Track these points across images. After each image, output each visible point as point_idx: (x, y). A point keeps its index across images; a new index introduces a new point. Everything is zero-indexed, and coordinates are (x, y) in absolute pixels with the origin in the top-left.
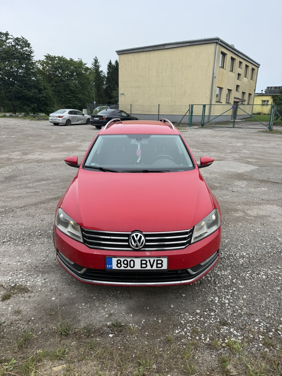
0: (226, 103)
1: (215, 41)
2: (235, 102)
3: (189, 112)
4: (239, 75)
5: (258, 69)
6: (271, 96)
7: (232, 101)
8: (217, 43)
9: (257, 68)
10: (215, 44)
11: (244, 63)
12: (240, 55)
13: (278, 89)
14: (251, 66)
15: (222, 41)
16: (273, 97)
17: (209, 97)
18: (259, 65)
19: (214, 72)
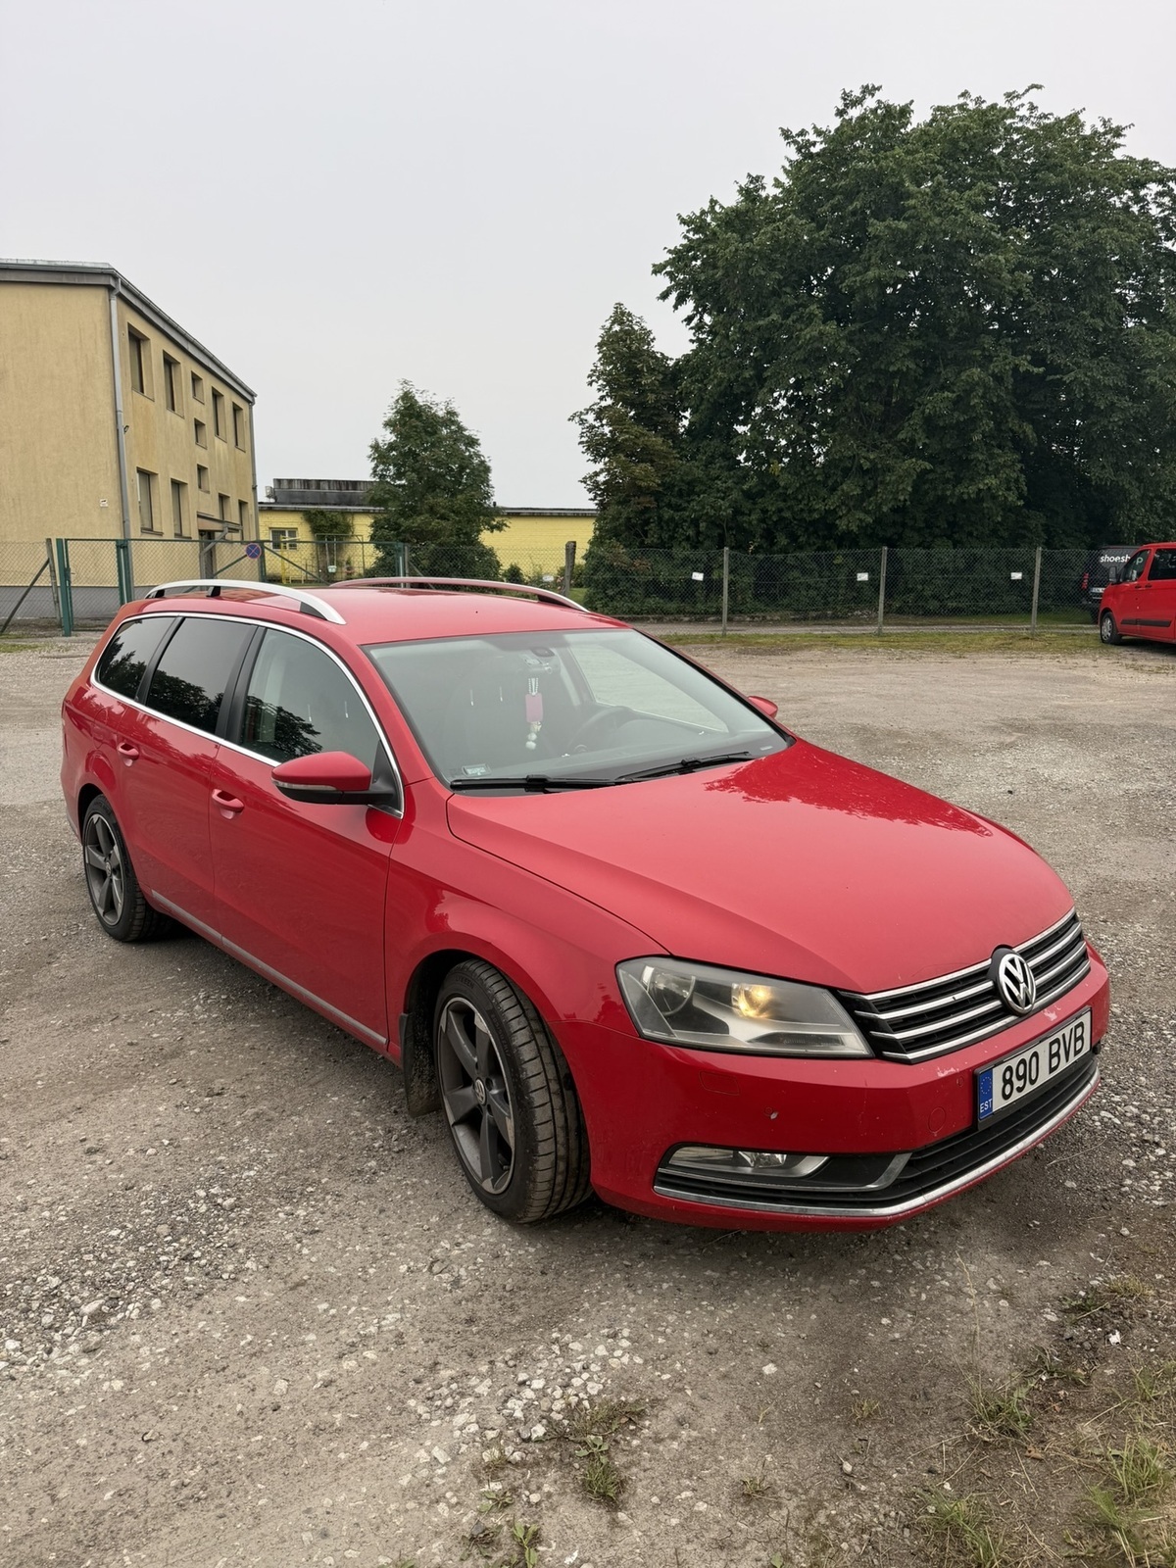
0: (176, 535)
1: (103, 281)
2: (202, 532)
3: (53, 570)
4: (198, 425)
5: (251, 408)
6: (301, 515)
7: (192, 528)
8: (110, 289)
9: (247, 404)
10: (102, 293)
11: (208, 383)
12: (191, 349)
13: (313, 490)
14: (228, 398)
15: (126, 286)
16: (310, 517)
17: (114, 511)
18: (252, 395)
19: (119, 408)
